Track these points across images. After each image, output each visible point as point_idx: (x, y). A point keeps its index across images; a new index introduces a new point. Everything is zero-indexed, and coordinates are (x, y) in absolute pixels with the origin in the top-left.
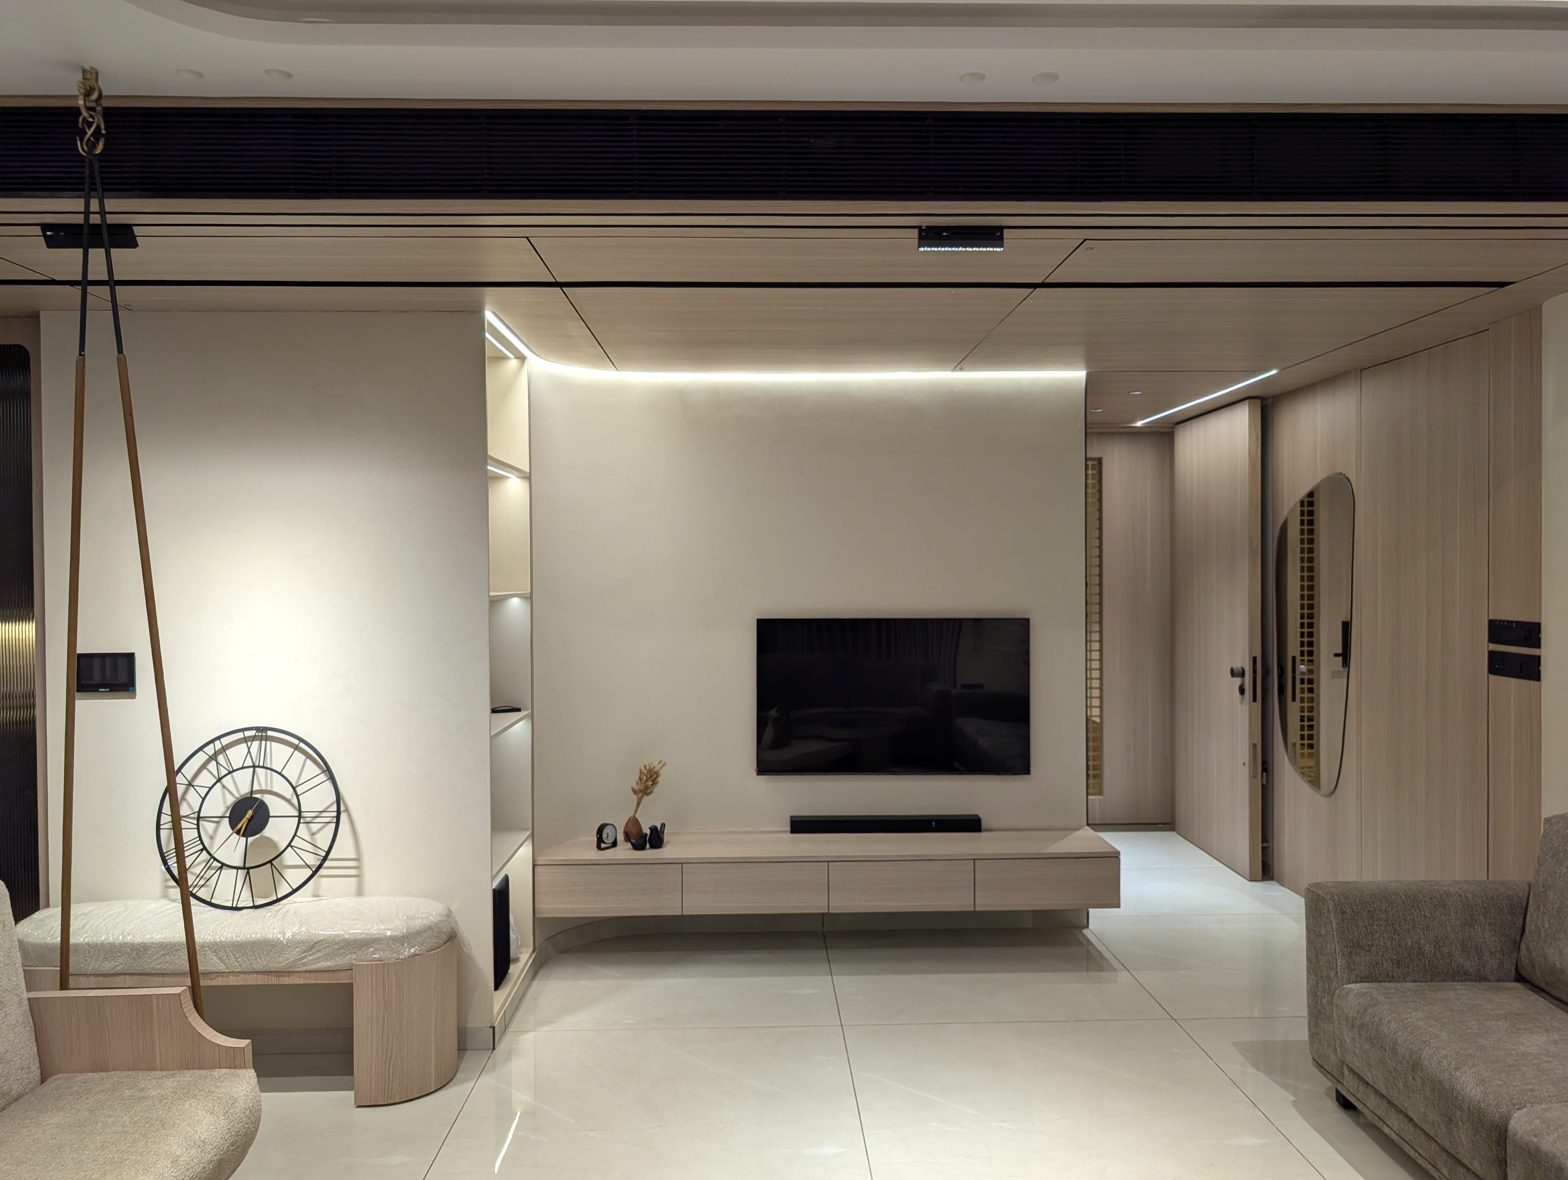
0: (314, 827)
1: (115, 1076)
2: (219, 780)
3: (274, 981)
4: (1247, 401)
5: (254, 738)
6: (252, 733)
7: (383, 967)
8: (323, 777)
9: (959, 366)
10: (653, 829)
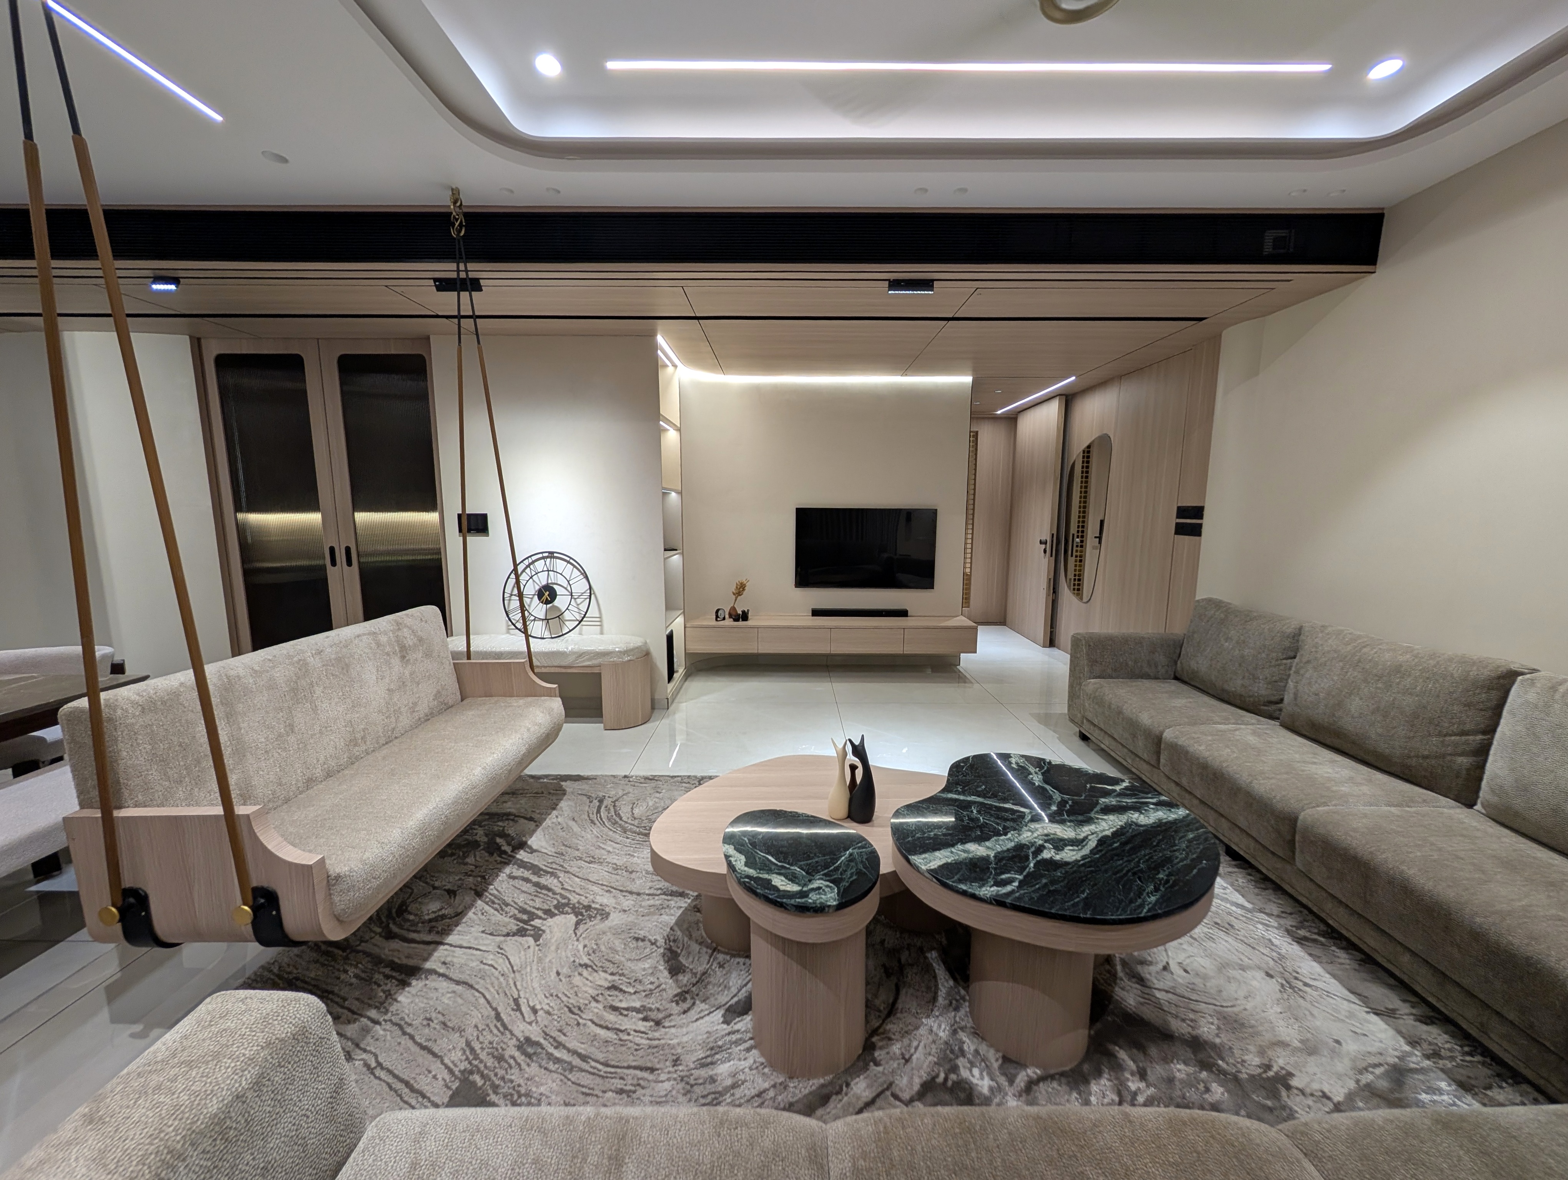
0: (579, 601)
1: (496, 698)
2: (531, 578)
3: (563, 671)
4: (1058, 398)
5: (547, 557)
6: (546, 554)
7: (615, 665)
8: (582, 577)
9: (905, 373)
10: (743, 612)
